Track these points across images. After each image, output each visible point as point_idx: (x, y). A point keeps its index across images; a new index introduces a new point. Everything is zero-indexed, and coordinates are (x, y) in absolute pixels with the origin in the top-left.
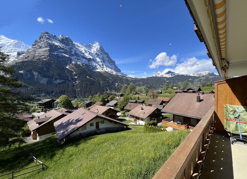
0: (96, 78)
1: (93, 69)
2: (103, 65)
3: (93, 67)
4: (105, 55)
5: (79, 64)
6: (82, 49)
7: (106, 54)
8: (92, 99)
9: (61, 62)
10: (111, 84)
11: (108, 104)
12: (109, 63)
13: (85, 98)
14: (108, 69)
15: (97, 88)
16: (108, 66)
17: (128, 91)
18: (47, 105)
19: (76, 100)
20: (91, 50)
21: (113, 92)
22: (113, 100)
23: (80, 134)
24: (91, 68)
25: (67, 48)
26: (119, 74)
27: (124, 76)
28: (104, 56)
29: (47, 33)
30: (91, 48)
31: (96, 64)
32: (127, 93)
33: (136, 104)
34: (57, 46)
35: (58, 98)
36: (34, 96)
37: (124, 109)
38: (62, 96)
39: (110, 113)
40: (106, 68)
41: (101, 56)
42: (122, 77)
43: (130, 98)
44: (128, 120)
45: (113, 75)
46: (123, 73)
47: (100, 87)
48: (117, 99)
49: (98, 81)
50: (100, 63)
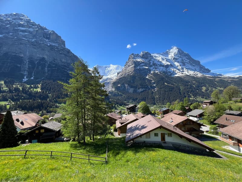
0: (174, 84)
1: (171, 74)
2: (182, 69)
3: (171, 72)
5: (157, 72)
6: (159, 58)
7: (187, 55)
8: (170, 107)
9: (142, 74)
10: (195, 88)
12: (191, 64)
13: (164, 104)
14: (190, 72)
15: (177, 94)
16: (189, 69)
19: (155, 106)
20: (168, 56)
21: (199, 99)
22: (197, 109)
23: (145, 142)
24: (169, 74)
25: (147, 61)
26: (208, 76)
27: (215, 76)
28: (184, 58)
29: (133, 54)
30: (168, 54)
31: (175, 69)
34: (139, 62)
35: (139, 104)
36: (125, 102)
37: (214, 122)
38: (142, 102)
39: (189, 125)
40: (187, 71)
41: (180, 59)
42: (212, 78)
43: (227, 107)
44: (222, 140)
45: (197, 78)
46: (213, 74)
47: (180, 93)
48: (204, 108)
49: (177, 87)
50: (178, 67)
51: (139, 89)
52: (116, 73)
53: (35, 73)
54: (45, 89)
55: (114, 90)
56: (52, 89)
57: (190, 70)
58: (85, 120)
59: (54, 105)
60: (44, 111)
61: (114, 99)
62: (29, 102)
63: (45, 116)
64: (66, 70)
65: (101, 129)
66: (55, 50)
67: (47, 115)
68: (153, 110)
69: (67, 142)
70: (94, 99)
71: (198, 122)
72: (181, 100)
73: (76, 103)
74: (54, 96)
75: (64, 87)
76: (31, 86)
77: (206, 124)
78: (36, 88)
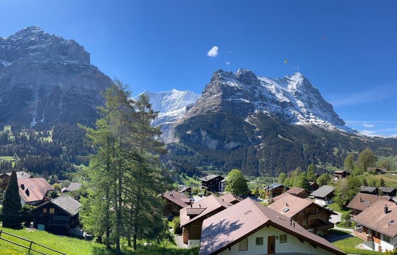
0: (294, 138)
1: (290, 120)
2: (308, 113)
3: (291, 117)
4: (313, 94)
5: (266, 113)
6: (272, 87)
7: (316, 92)
8: (284, 181)
9: (237, 113)
10: (324, 149)
11: (315, 193)
12: (321, 108)
13: (274, 176)
14: (319, 120)
15: (297, 158)
16: (318, 115)
17: (358, 165)
18: (212, 185)
19: (258, 179)
21: (329, 167)
22: (326, 184)
24: (287, 119)
25: (247, 88)
26: (341, 130)
27: (351, 133)
28: (312, 96)
30: (287, 83)
31: (296, 112)
32: (357, 170)
33: (375, 196)
34: (233, 88)
35: (227, 174)
36: (200, 168)
37: (347, 206)
38: (233, 170)
39: (314, 214)
40: (315, 118)
41: (305, 97)
42: (346, 135)
43: (362, 182)
44: (356, 236)
45: (328, 132)
46: (348, 128)
47: (302, 155)
48: (335, 183)
49: (298, 145)
50: (302, 109)
51: (229, 142)
52: (184, 106)
53: (45, 112)
54: (58, 137)
55: (177, 141)
56: (68, 139)
57: (319, 118)
58: (121, 200)
59: (70, 165)
60: (55, 176)
61: (177, 161)
62: (37, 158)
63: (55, 184)
64: (90, 104)
65: (151, 226)
66: (74, 70)
67: (59, 183)
68: (253, 188)
69: (88, 242)
70: (139, 159)
71: (327, 208)
72: (303, 169)
73: (106, 166)
74: (70, 150)
75: (87, 135)
76: (40, 134)
77: (337, 210)
78: (46, 136)
